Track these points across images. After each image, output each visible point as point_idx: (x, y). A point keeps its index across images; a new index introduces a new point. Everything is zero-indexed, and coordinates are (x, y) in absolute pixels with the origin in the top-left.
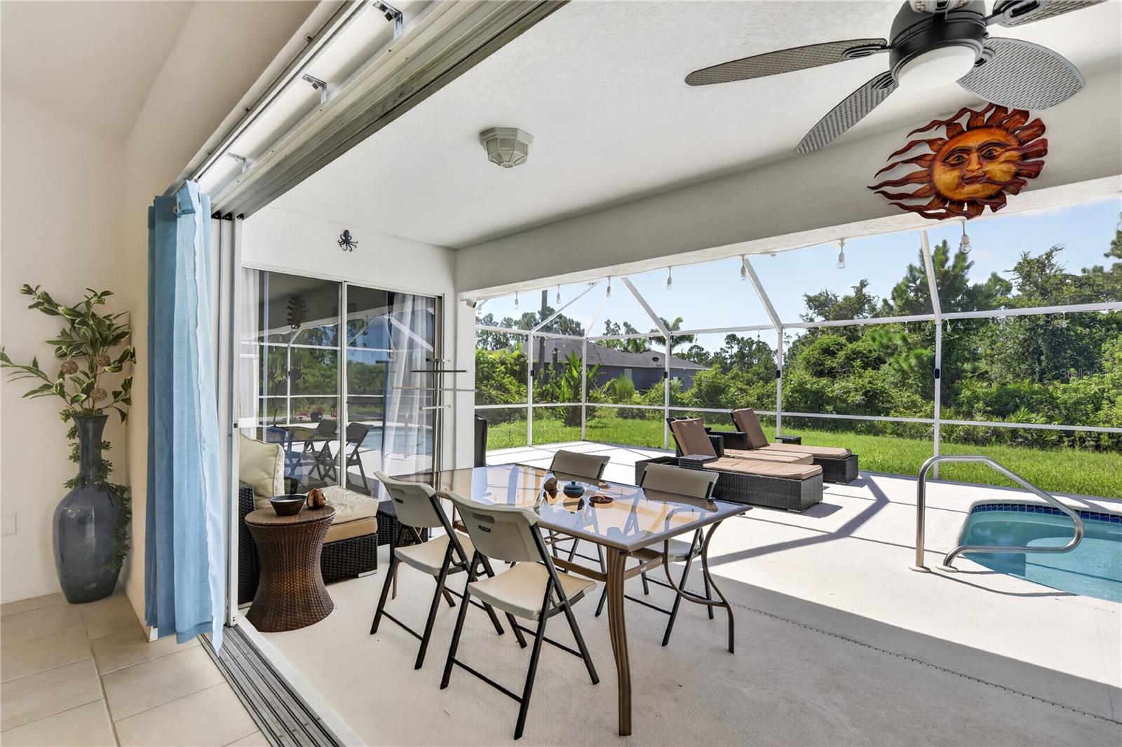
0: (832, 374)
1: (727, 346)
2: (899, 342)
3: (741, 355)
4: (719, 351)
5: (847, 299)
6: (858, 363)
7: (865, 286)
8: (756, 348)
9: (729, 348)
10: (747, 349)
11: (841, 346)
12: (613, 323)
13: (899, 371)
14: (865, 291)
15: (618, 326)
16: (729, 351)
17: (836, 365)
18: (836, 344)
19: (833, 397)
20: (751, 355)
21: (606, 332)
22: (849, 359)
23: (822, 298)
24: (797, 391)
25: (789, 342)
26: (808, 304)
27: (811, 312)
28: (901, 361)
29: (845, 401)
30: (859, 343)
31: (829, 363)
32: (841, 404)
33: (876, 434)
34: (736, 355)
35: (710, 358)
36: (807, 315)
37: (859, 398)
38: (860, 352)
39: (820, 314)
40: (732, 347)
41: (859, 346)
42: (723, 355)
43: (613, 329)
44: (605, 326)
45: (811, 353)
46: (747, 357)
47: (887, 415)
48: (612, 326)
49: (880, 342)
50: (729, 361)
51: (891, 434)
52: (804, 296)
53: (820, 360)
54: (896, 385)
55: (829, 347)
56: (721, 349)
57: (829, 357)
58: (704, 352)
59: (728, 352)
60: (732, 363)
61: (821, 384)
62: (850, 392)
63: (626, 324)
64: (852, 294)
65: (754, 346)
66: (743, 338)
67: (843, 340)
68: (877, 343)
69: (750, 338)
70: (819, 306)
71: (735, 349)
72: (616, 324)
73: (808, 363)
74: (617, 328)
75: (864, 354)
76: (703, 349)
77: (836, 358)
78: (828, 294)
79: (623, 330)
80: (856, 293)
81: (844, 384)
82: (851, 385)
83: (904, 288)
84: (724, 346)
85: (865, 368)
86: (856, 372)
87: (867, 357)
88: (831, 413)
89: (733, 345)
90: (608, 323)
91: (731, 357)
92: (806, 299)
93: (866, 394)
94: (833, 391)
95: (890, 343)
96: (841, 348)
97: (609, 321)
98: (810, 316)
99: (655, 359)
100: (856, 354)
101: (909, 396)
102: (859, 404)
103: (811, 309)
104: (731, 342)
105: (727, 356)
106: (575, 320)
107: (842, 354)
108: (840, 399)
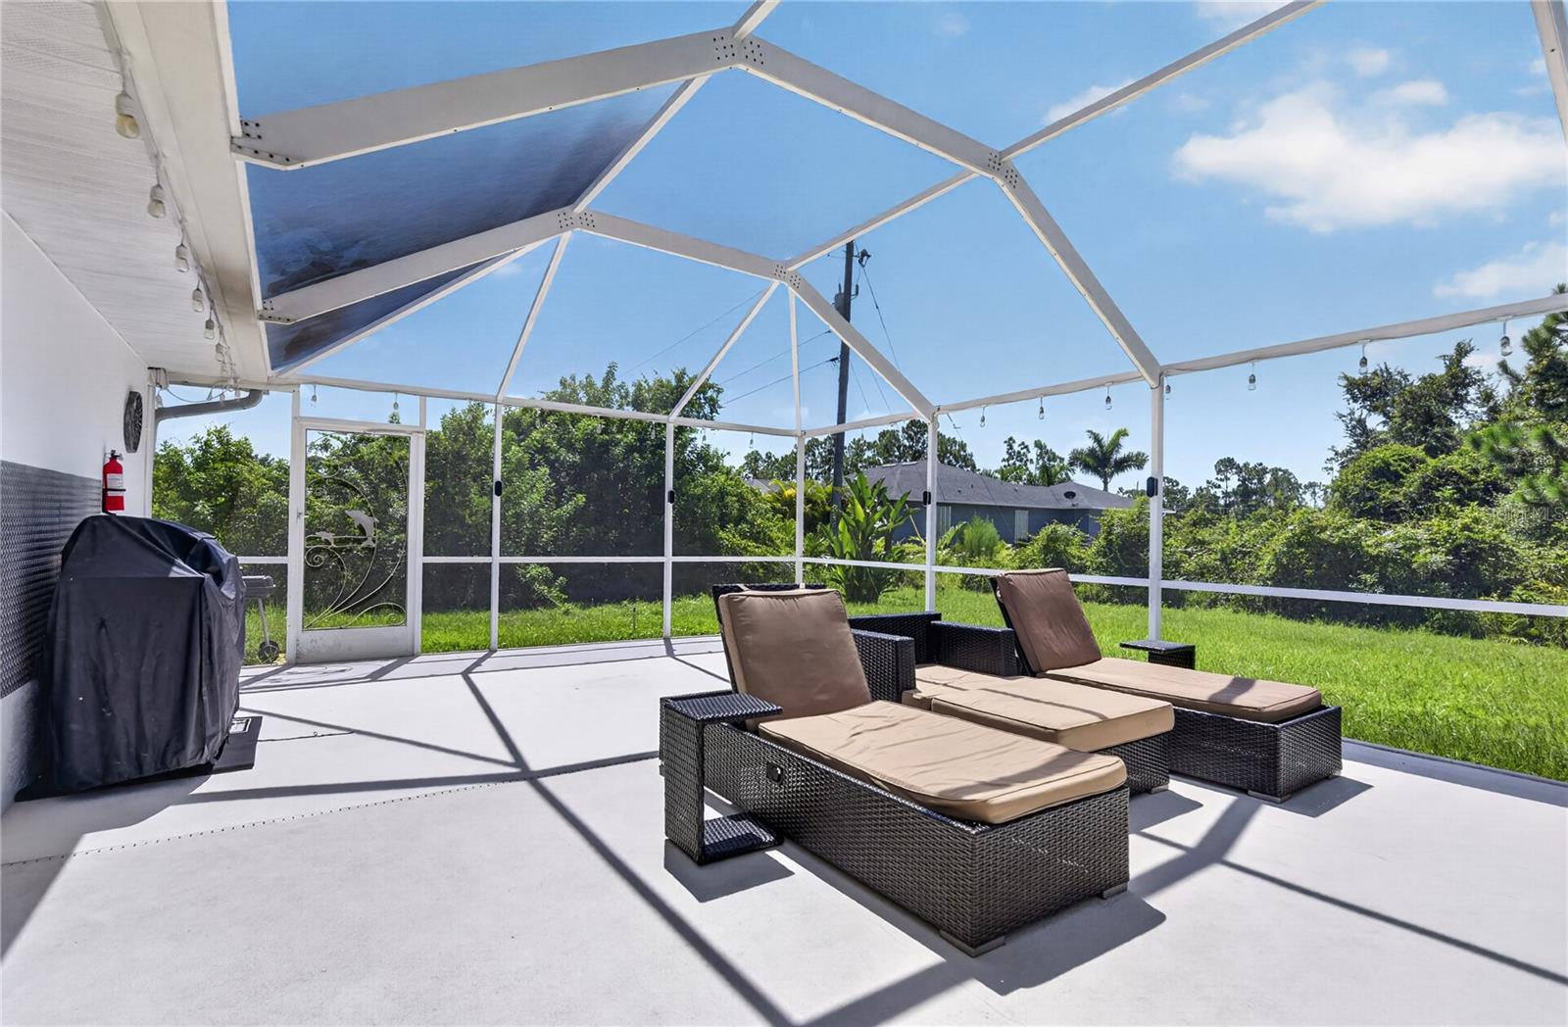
0: (1391, 514)
1: (1219, 477)
2: (1534, 446)
3: (1244, 493)
4: (1205, 485)
5: (1429, 380)
6: (1448, 491)
7: (1467, 353)
8: (1271, 481)
9: (1222, 480)
10: (1255, 481)
11: (1414, 463)
12: (1018, 442)
13: (1537, 505)
14: (1466, 362)
15: (1026, 447)
16: (1223, 484)
17: (1401, 499)
18: (1402, 460)
19: (1378, 556)
20: (1262, 491)
21: (1007, 456)
22: (1428, 487)
23: (1377, 380)
24: (1300, 544)
25: (1332, 469)
26: (1349, 391)
27: (1357, 406)
28: (1541, 482)
29: (1408, 564)
30: (1454, 457)
31: (1386, 494)
32: (1398, 573)
33: (1477, 635)
34: (1235, 493)
35: (1189, 497)
36: (1352, 413)
37: (1438, 559)
38: (1453, 473)
39: (1374, 409)
40: (1227, 479)
41: (1450, 463)
42: (1212, 492)
43: (1019, 452)
44: (1005, 447)
45: (1350, 477)
46: (1255, 493)
47: (1505, 595)
48: (1016, 448)
49: (1492, 449)
50: (1222, 502)
51: (1514, 634)
52: (1340, 378)
53: (1368, 489)
54: (1530, 534)
55: (1388, 464)
56: (1208, 482)
57: (1388, 484)
58: (1180, 487)
59: (1219, 487)
60: (1228, 506)
61: (1352, 531)
62: (1418, 547)
63: (1038, 444)
64: (1440, 370)
65: (1268, 478)
66: (1246, 465)
67: (1419, 452)
68: (1484, 449)
69: (1261, 464)
70: (1373, 395)
71: (1234, 482)
72: (1023, 443)
73: (1343, 496)
74: (1025, 450)
75: (1461, 477)
76: (1178, 484)
77: (1402, 485)
78: (1390, 373)
79: (1033, 454)
80: (1449, 368)
81: (1404, 531)
82: (1421, 534)
83: (1544, 334)
84: (1213, 476)
85: (1461, 502)
86: (1442, 510)
87: (1471, 483)
88: (1371, 588)
89: (1229, 475)
90: (1010, 442)
91: (1226, 494)
92: (1345, 382)
93: (1455, 551)
94: (1379, 545)
95: (1515, 450)
96: (1413, 467)
97: (1011, 439)
98: (1357, 416)
99: (1070, 495)
100: (1445, 476)
101: (1559, 557)
102: (1440, 570)
103: (1355, 401)
104: (1227, 471)
105: (1219, 494)
106: (958, 439)
107: (1415, 478)
108: (1395, 561)
